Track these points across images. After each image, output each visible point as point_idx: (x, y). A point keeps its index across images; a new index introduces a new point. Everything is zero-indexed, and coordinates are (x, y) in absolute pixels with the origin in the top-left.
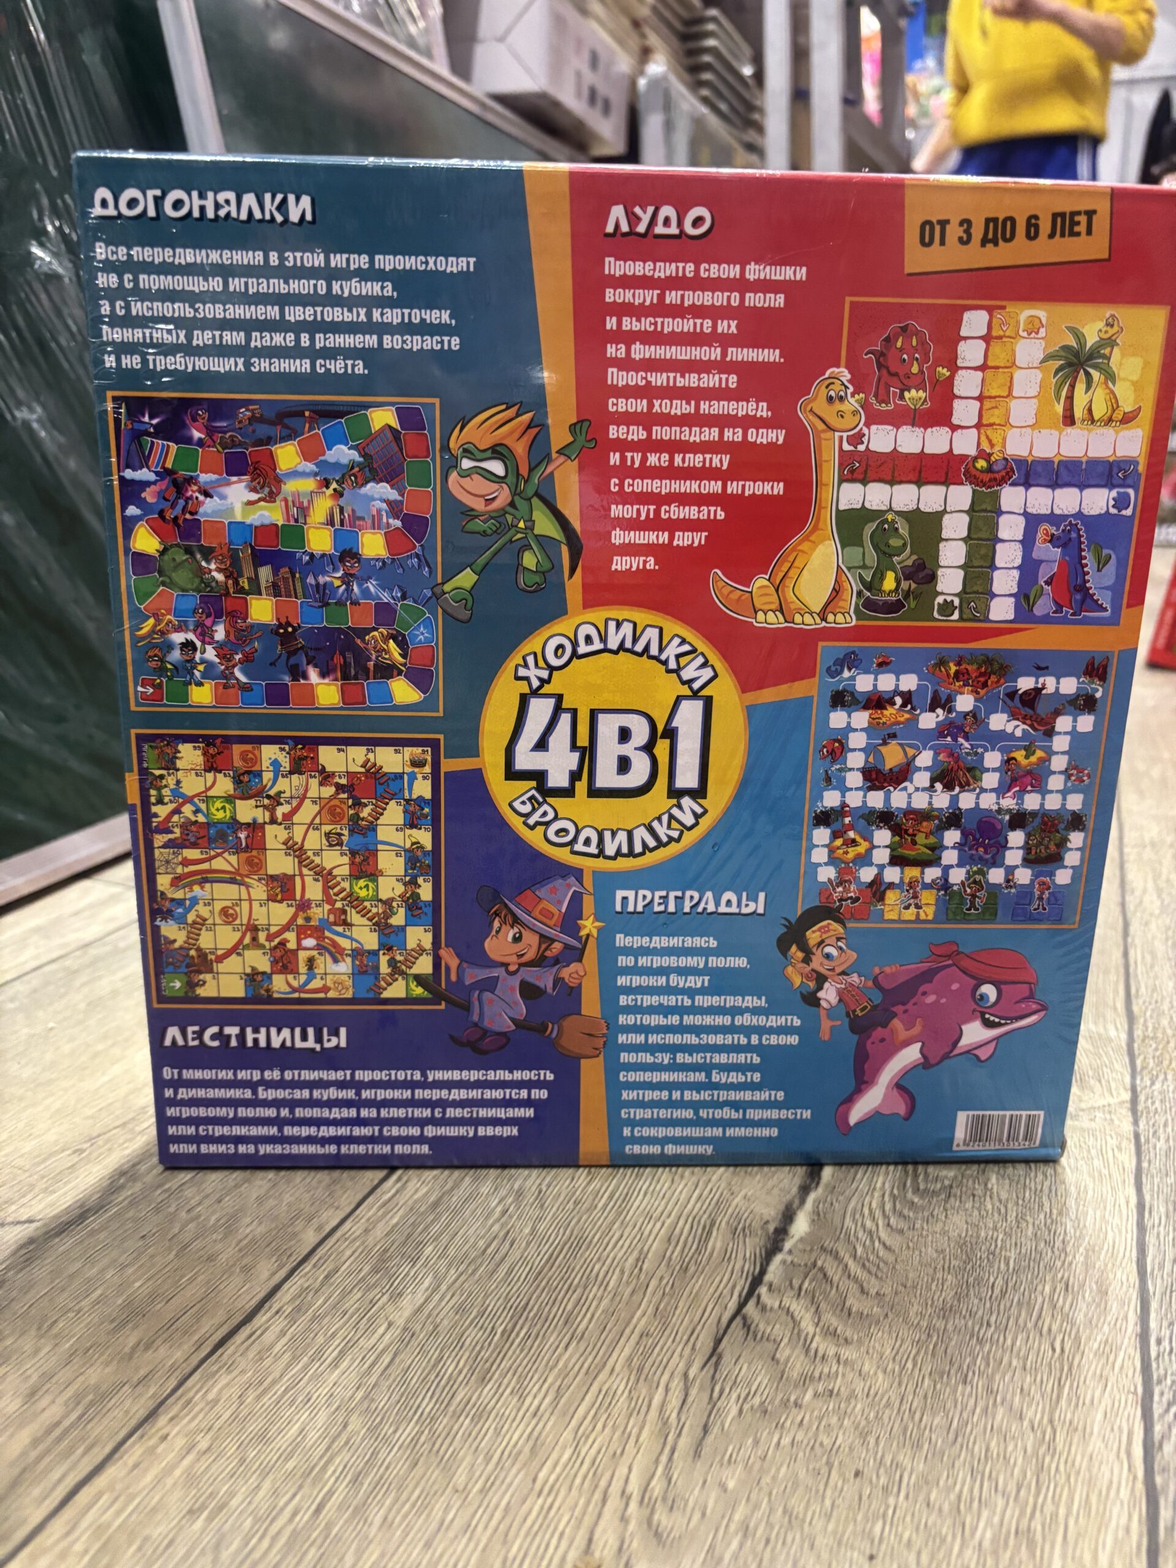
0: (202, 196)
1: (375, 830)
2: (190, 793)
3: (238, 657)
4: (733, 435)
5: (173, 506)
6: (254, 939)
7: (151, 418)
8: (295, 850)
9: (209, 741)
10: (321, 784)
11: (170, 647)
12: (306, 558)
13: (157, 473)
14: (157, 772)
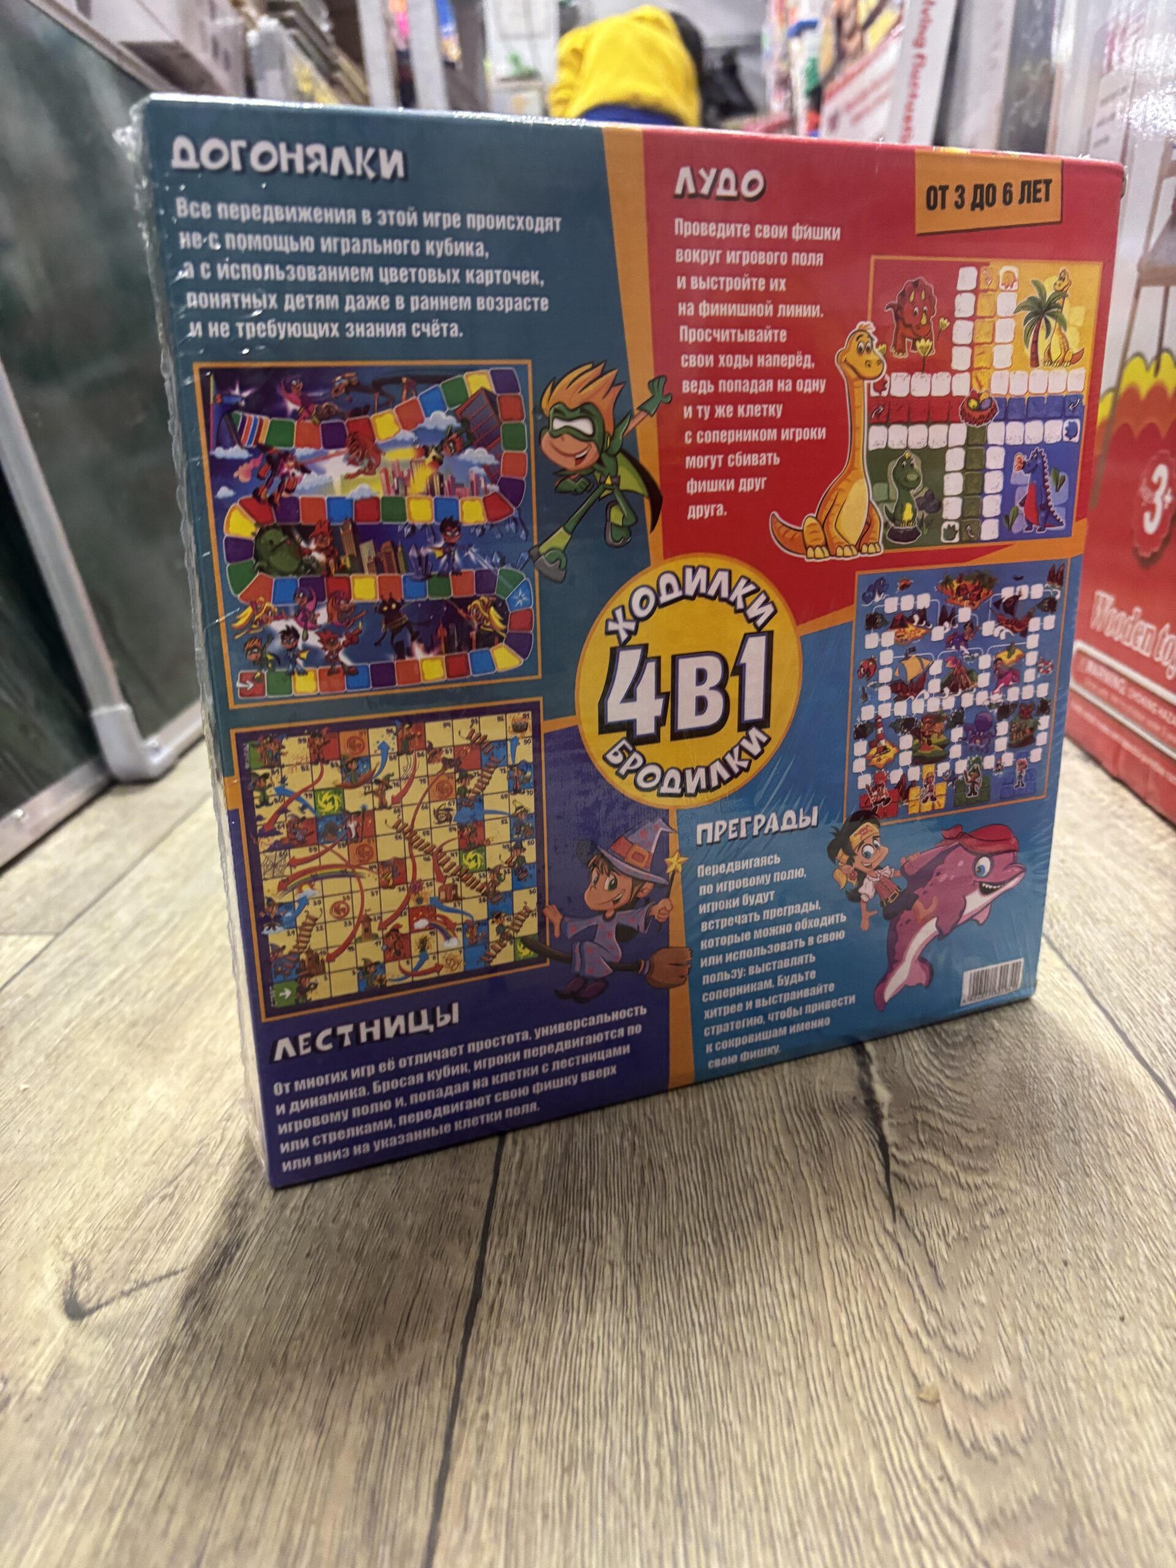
0: (291, 149)
1: (481, 801)
2: (296, 790)
3: (342, 640)
4: (785, 386)
5: (268, 485)
6: (367, 930)
7: (242, 389)
8: (406, 832)
9: (314, 732)
10: (429, 761)
11: (270, 636)
12: (408, 531)
13: (250, 450)
14: (261, 772)
